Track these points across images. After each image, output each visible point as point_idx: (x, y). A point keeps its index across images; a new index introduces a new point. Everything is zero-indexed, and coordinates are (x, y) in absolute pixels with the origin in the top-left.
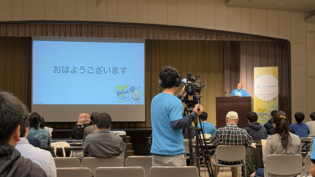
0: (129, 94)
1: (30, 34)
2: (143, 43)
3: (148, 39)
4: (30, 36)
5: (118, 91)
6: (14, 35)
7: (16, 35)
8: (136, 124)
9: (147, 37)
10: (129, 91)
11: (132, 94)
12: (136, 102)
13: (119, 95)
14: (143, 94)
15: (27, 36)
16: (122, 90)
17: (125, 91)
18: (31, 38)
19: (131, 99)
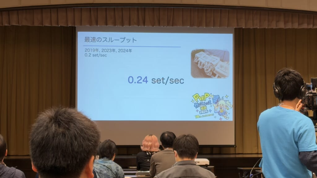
0: (211, 106)
1: (74, 23)
2: (232, 33)
3: (238, 27)
4: (73, 26)
5: (195, 102)
6: (51, 25)
7: (54, 25)
8: (221, 148)
9: (237, 25)
10: (212, 102)
11: (215, 105)
12: (222, 117)
13: (197, 107)
14: (232, 106)
15: (70, 25)
16: (202, 100)
17: (206, 102)
18: (75, 27)
19: (215, 114)
